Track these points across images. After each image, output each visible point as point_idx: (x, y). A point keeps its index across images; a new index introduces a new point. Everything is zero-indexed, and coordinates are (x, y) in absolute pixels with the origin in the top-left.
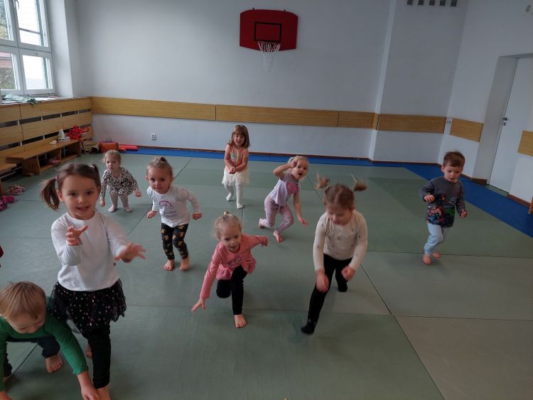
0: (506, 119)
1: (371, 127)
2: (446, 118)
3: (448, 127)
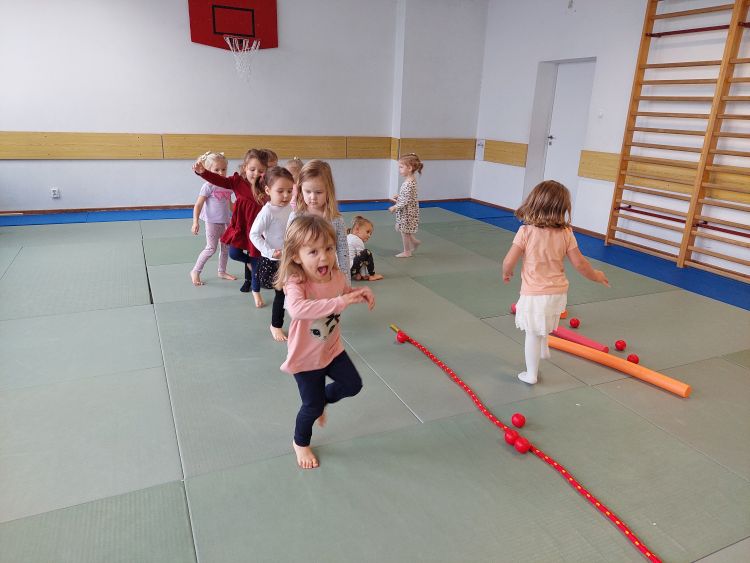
0: (551, 137)
1: (388, 156)
2: (476, 140)
3: (480, 152)
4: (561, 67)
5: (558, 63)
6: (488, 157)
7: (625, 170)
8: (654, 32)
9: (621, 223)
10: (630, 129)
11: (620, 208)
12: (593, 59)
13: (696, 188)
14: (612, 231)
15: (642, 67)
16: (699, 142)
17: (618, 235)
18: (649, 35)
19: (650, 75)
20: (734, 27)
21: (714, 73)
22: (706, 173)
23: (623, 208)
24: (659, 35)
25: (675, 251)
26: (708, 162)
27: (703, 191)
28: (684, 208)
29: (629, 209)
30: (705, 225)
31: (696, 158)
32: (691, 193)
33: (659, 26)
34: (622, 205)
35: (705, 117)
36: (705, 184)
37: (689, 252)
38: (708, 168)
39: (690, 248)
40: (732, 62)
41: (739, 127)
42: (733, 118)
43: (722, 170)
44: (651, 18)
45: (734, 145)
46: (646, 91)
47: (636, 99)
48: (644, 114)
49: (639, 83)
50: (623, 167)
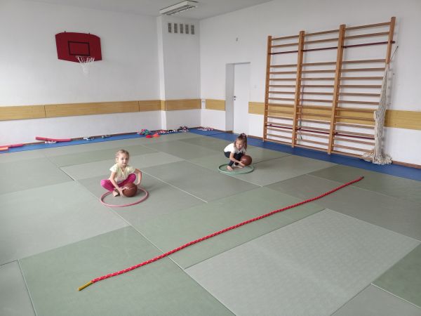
0: (235, 97)
1: (160, 109)
2: (200, 100)
3: (203, 105)
4: (236, 66)
5: (234, 64)
6: (207, 107)
7: (267, 109)
8: (272, 52)
9: (268, 132)
10: (267, 92)
11: (267, 125)
12: (249, 63)
13: (295, 114)
14: (265, 136)
15: (269, 67)
16: (293, 97)
17: (268, 137)
18: (269, 54)
19: (272, 70)
20: (300, 51)
21: (295, 69)
22: (297, 109)
24: (274, 54)
25: (290, 141)
26: (298, 104)
27: (297, 115)
28: (291, 123)
29: (271, 125)
30: (300, 129)
31: (293, 103)
32: (293, 117)
33: (273, 50)
35: (294, 86)
36: (298, 113)
37: (295, 141)
38: (298, 107)
39: (295, 139)
40: (301, 65)
41: (307, 90)
42: (304, 86)
43: (303, 107)
44: (270, 47)
45: (306, 97)
46: (271, 76)
47: (268, 80)
48: (272, 86)
49: (268, 73)
50: (266, 108)
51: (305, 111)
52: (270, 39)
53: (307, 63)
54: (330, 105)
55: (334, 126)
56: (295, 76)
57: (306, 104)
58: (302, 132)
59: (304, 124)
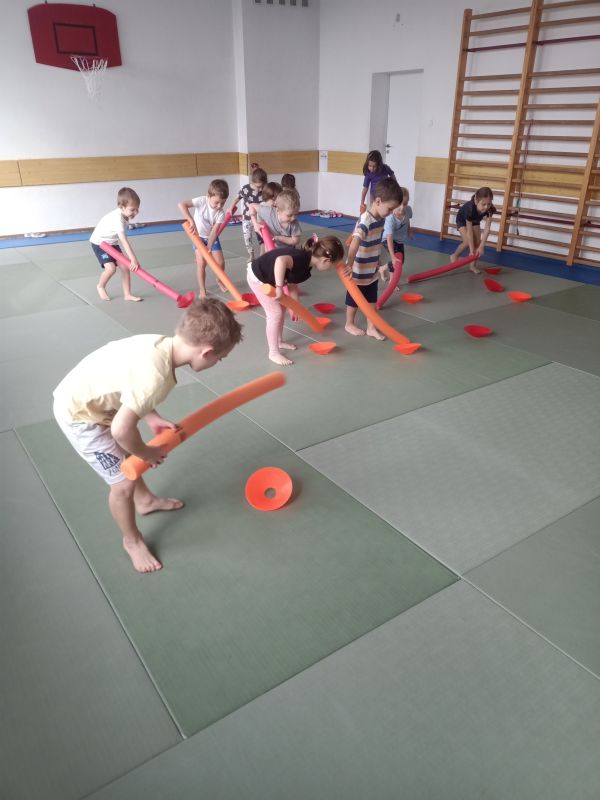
0: (388, 146)
1: (237, 171)
2: (318, 152)
3: (323, 163)
4: (392, 78)
5: (389, 75)
6: (332, 168)
7: (453, 172)
8: (470, 47)
10: (455, 136)
11: (450, 207)
12: (421, 71)
13: (508, 184)
14: (445, 228)
15: (461, 79)
16: (508, 145)
17: (450, 231)
18: (465, 50)
19: (468, 86)
20: (529, 45)
21: (516, 85)
22: (514, 171)
23: (453, 207)
24: (474, 50)
25: (495, 239)
26: (516, 161)
27: (513, 185)
28: (499, 201)
30: (516, 214)
31: (506, 159)
32: (504, 188)
33: (473, 43)
34: (452, 204)
35: (511, 123)
36: (514, 181)
37: (504, 239)
38: (516, 166)
39: (506, 235)
40: (530, 75)
41: (537, 131)
42: (533, 123)
43: (526, 168)
44: (466, 35)
45: (534, 146)
46: (466, 101)
47: (458, 108)
48: (465, 122)
49: (460, 94)
50: (451, 170)
51: (529, 176)
52: (468, 16)
53: (544, 69)
54: (581, 163)
55: (586, 207)
56: (514, 101)
57: (532, 160)
58: (520, 220)
59: (525, 204)
